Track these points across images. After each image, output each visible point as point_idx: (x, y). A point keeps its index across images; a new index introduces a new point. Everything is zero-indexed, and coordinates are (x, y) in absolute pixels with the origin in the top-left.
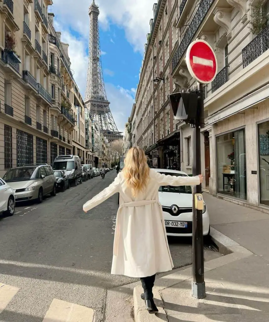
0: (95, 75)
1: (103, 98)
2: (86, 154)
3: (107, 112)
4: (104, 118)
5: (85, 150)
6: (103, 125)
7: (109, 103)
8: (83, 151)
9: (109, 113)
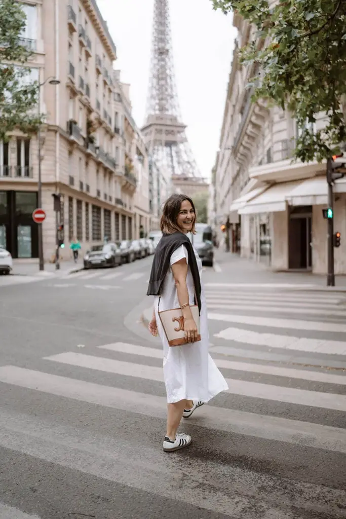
0: (162, 79)
1: (175, 119)
2: (150, 221)
3: (182, 142)
4: (177, 153)
5: (148, 216)
6: (176, 165)
7: (185, 127)
8: (146, 218)
9: (186, 143)
